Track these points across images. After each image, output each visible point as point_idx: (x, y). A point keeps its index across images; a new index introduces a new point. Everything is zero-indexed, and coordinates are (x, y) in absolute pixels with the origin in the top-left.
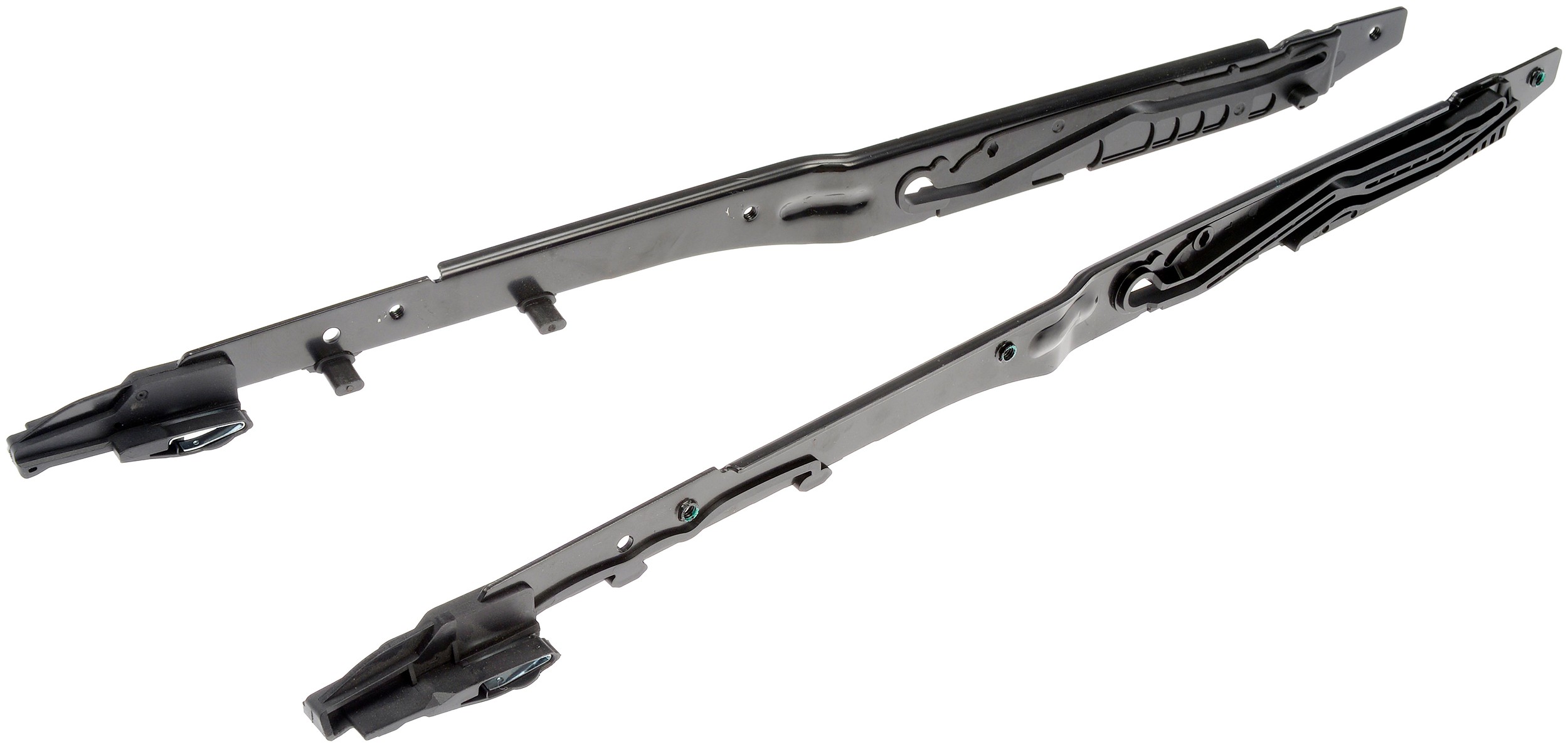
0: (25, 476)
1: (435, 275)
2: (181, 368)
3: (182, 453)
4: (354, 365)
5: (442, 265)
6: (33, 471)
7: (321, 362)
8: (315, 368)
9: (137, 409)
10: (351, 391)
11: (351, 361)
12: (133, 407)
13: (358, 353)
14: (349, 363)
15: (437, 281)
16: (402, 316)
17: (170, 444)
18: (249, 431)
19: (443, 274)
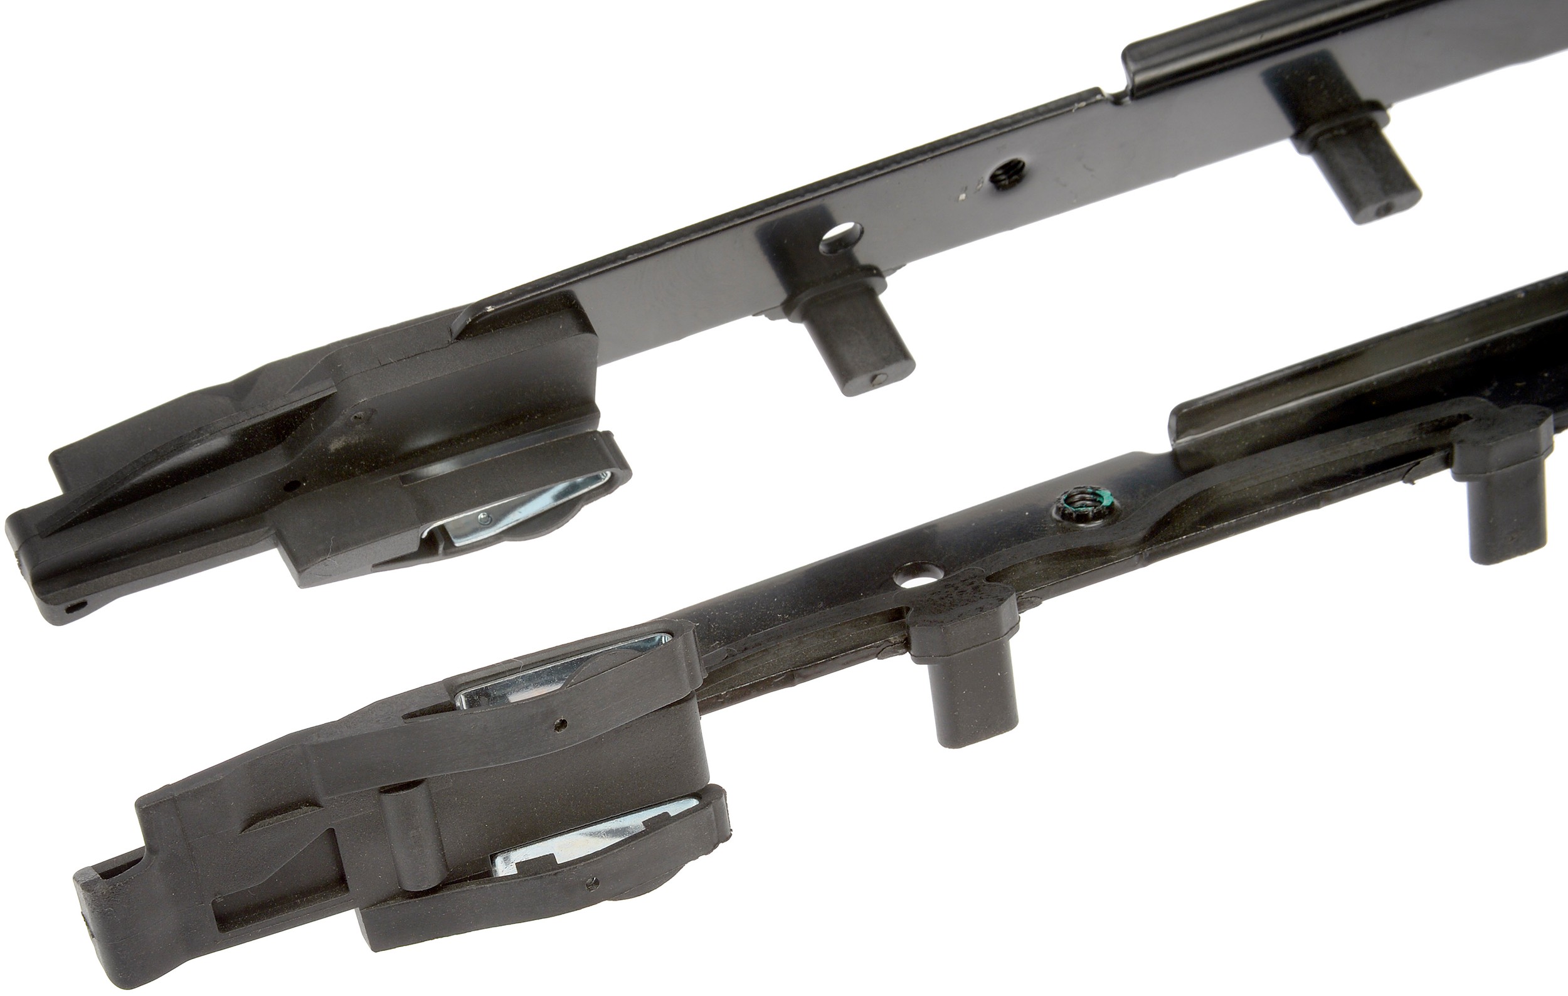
0: (56, 620)
1: (1115, 81)
2: (462, 344)
3: (452, 550)
4: (884, 298)
5: (1134, 54)
6: (77, 609)
7: (805, 297)
8: (788, 309)
9: (344, 448)
10: (881, 384)
11: (877, 290)
12: (335, 445)
13: (894, 270)
14: (870, 296)
15: (1117, 99)
16: (1018, 181)
17: (424, 536)
18: (621, 491)
19: (1140, 78)
